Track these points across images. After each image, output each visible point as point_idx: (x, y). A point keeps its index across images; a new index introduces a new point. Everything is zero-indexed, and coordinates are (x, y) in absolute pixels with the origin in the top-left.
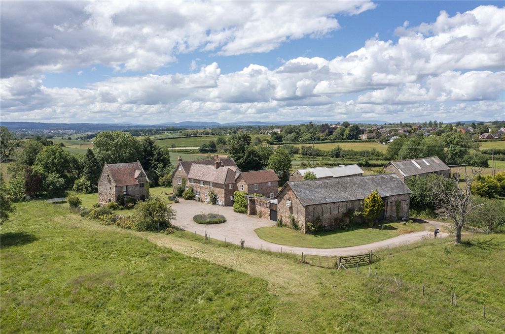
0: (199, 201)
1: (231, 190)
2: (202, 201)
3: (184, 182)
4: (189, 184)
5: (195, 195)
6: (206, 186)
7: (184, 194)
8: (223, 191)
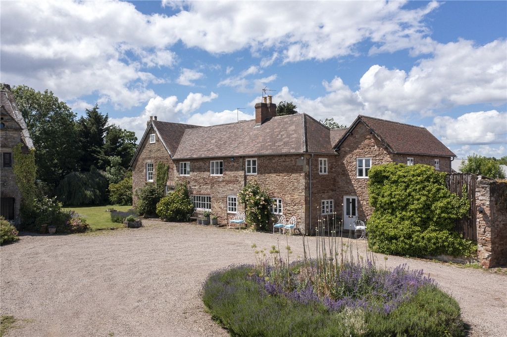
0: (207, 223)
1: (324, 177)
2: (216, 223)
3: (163, 174)
4: (175, 178)
5: (193, 210)
6: (230, 174)
7: (159, 207)
8: (299, 181)
